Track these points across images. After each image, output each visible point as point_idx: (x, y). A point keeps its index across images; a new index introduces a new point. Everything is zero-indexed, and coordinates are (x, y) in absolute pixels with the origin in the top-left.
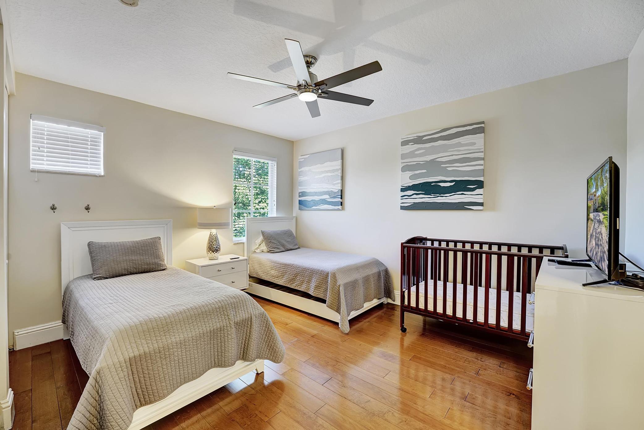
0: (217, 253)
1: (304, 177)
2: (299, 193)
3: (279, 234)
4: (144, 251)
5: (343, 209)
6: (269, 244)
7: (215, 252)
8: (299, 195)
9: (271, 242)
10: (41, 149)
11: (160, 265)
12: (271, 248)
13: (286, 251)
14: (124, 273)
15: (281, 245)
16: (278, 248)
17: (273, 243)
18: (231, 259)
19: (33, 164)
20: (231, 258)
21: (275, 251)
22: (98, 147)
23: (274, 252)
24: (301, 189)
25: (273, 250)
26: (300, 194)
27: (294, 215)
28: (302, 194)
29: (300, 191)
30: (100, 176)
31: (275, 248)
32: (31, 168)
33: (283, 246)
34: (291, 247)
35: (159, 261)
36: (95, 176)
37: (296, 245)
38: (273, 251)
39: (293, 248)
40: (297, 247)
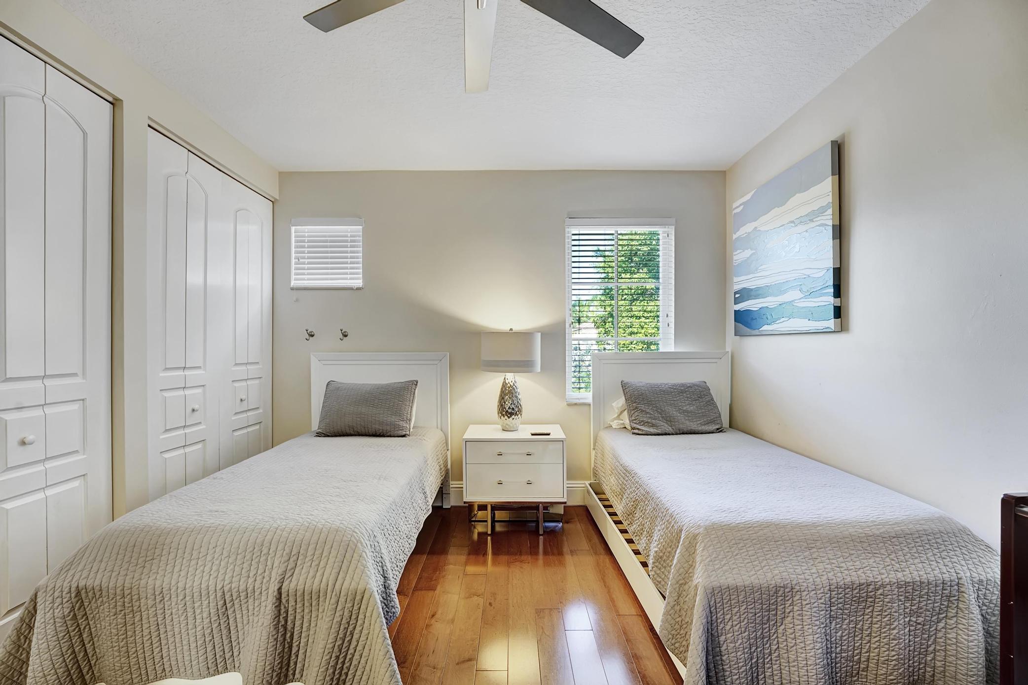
0: (511, 418)
1: (744, 251)
2: (735, 293)
3: (664, 391)
4: (381, 401)
5: (843, 328)
6: (633, 412)
7: (506, 417)
8: (735, 298)
9: (636, 408)
10: (301, 260)
11: (399, 428)
12: (635, 421)
13: (677, 434)
14: (348, 431)
15: (662, 417)
16: (653, 426)
17: (642, 411)
18: (532, 435)
19: (295, 280)
20: (533, 432)
21: (643, 430)
22: (356, 249)
23: (640, 432)
24: (739, 282)
25: (639, 427)
26: (737, 296)
27: (728, 349)
28: (743, 295)
29: (737, 287)
30: (358, 289)
31: (644, 423)
32: (292, 285)
33: (669, 420)
34: (694, 426)
35: (398, 421)
36: (351, 289)
37: (712, 422)
38: (638, 429)
39: (700, 429)
40: (714, 427)
